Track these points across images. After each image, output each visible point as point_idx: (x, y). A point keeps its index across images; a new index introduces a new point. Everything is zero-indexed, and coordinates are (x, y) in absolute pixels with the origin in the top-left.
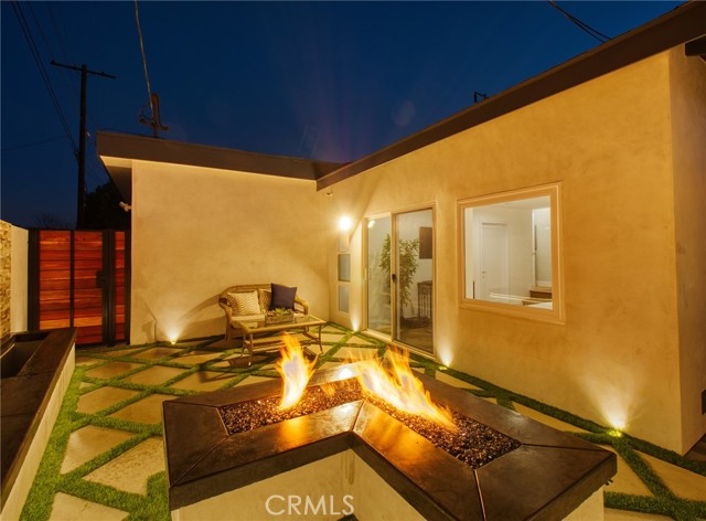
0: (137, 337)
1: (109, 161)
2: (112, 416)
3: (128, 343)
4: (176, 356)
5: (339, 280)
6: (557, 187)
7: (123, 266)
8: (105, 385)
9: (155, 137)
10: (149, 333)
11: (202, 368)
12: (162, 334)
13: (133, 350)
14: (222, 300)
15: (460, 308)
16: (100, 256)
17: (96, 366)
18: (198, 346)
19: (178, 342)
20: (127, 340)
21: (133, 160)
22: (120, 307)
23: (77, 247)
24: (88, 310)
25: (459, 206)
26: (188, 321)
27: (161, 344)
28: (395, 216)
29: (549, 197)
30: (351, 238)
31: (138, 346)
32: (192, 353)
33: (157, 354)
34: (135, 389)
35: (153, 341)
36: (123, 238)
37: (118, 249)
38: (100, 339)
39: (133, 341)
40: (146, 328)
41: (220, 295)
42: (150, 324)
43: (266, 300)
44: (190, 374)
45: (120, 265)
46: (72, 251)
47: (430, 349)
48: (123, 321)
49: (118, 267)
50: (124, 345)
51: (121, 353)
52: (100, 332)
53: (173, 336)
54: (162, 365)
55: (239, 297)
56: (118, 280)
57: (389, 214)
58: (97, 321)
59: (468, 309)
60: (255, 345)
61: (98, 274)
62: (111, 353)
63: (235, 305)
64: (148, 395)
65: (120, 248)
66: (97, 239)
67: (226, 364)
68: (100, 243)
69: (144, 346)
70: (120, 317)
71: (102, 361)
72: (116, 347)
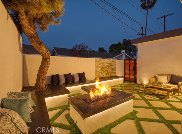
14: (155, 77)
16: (133, 64)
23: (130, 63)
24: (132, 75)
39: (137, 83)
42: (141, 80)
43: (169, 79)
46: (129, 63)
52: (133, 79)
61: (133, 68)
68: (133, 62)
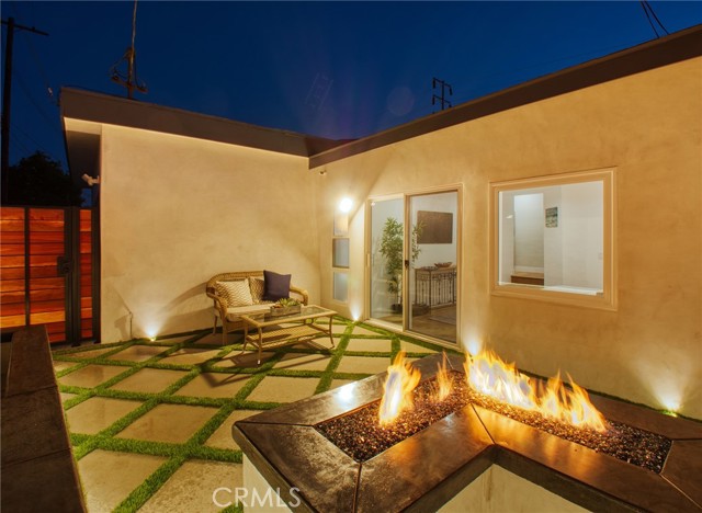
0: (109, 334)
1: (73, 124)
2: (120, 435)
3: (98, 341)
4: (164, 355)
5: (334, 266)
6: (612, 172)
7: (89, 251)
8: (92, 396)
9: (129, 98)
10: (123, 330)
11: (205, 369)
12: (139, 330)
13: (107, 350)
14: (210, 290)
15: (492, 296)
17: (69, 372)
18: (185, 342)
19: (159, 338)
20: (97, 338)
21: (104, 125)
22: (86, 300)
23: (32, 228)
24: (47, 303)
25: (493, 189)
26: (169, 314)
27: (138, 342)
28: (408, 198)
29: (602, 182)
30: (350, 221)
31: (112, 345)
32: (182, 351)
33: (139, 353)
34: (133, 399)
35: (129, 339)
36: (89, 217)
37: (82, 230)
38: (63, 338)
39: (105, 339)
40: (120, 323)
41: (207, 283)
42: (124, 319)
43: (259, 289)
44: (194, 376)
45: (86, 249)
46: (27, 232)
47: (453, 339)
48: (90, 315)
49: (83, 252)
50: (92, 343)
51: (92, 354)
52: (64, 329)
53: (151, 332)
54: (154, 367)
55: (230, 285)
56: (84, 268)
57: (402, 196)
58: (58, 316)
59: (504, 297)
60: (266, 340)
61: (60, 260)
62: (82, 354)
63: (226, 294)
64: (154, 406)
65: (86, 229)
66: (57, 218)
67: (229, 364)
68: (62, 223)
69: (120, 344)
70: (87, 312)
71: (74, 365)
72: (83, 346)
